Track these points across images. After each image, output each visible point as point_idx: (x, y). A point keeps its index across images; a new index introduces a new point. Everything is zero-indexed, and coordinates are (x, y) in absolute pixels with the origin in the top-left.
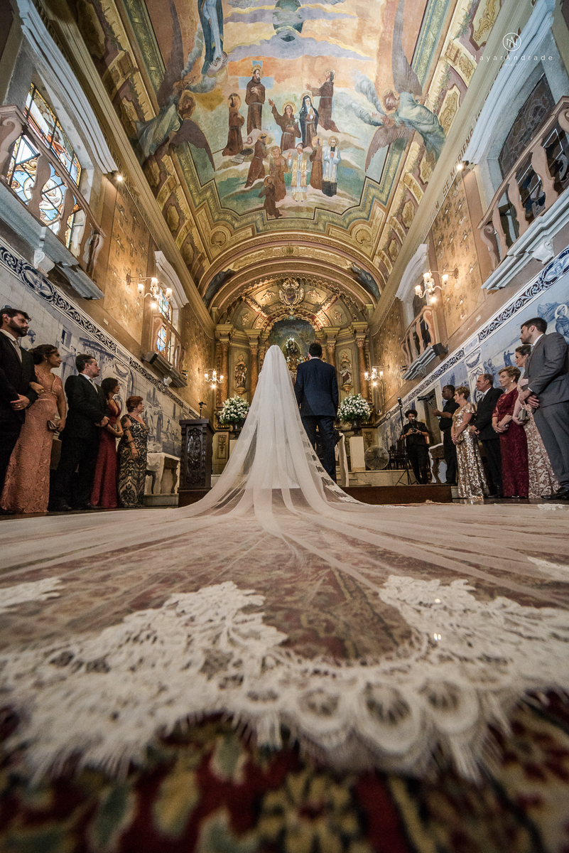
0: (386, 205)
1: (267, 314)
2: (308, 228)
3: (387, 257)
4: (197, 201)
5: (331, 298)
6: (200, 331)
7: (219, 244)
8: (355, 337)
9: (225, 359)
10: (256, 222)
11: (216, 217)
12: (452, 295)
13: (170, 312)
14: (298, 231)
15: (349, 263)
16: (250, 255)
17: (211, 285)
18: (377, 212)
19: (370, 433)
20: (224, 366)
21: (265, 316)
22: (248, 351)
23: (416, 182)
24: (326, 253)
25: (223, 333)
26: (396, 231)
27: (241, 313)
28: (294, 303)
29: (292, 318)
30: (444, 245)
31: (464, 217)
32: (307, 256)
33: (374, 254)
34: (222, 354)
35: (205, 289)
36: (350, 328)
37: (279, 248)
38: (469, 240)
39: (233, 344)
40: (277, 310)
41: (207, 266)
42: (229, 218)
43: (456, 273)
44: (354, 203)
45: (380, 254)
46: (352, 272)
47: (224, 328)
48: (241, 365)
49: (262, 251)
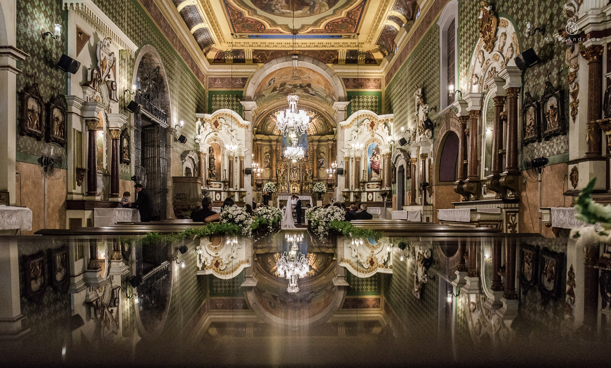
19: (331, 194)
25: (258, 138)
27: (267, 123)
34: (258, 150)
48: (267, 155)
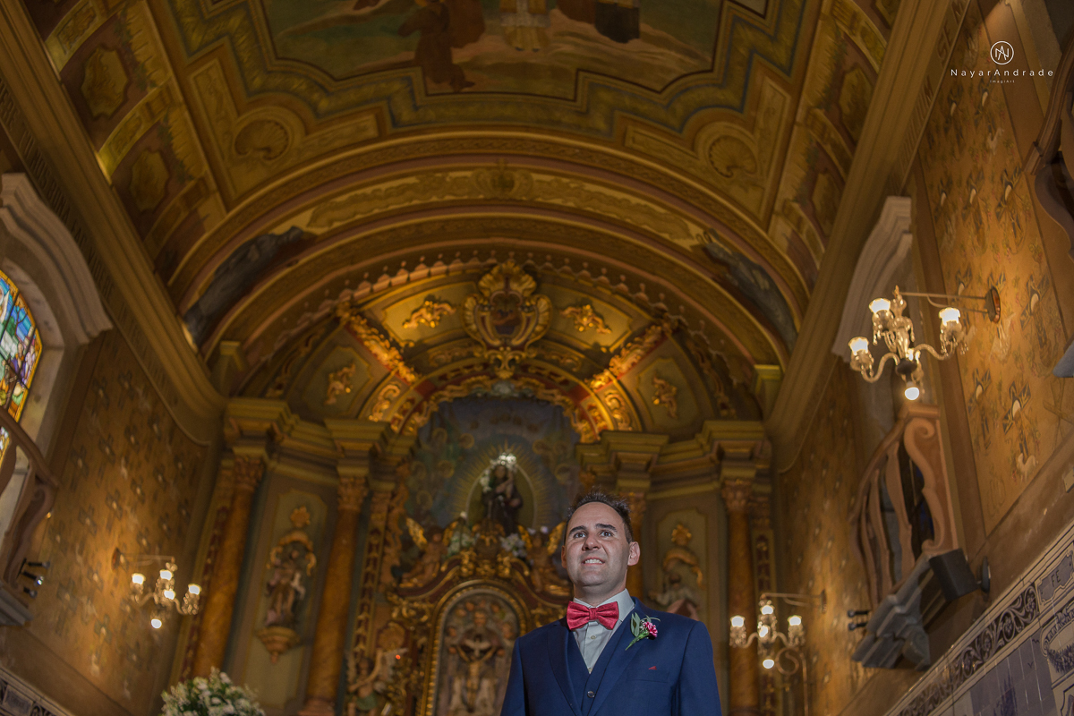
0: (791, 74)
1: (417, 371)
2: (558, 123)
3: (808, 225)
4: (196, 39)
5: (642, 334)
6: (153, 419)
7: (262, 154)
8: (718, 470)
9: (239, 516)
10: (389, 98)
11: (257, 82)
12: (987, 376)
13: (31, 358)
14: (527, 129)
15: (695, 230)
16: (368, 190)
17: (224, 270)
18: (768, 93)
20: (232, 543)
21: (411, 377)
22: (331, 497)
23: (866, 20)
24: (619, 195)
25: (250, 425)
26: (828, 148)
28: (516, 342)
29: (505, 390)
30: (955, 208)
31: (999, 131)
32: (558, 201)
33: (771, 211)
34: (233, 499)
35: (201, 284)
36: (702, 439)
37: (468, 174)
38: (1018, 201)
39: (281, 468)
40: (454, 360)
41: (214, 215)
42: (298, 84)
43: (993, 301)
44: (693, 63)
45: (787, 213)
46: (706, 256)
47: (257, 412)
48: (295, 543)
49: (412, 180)
